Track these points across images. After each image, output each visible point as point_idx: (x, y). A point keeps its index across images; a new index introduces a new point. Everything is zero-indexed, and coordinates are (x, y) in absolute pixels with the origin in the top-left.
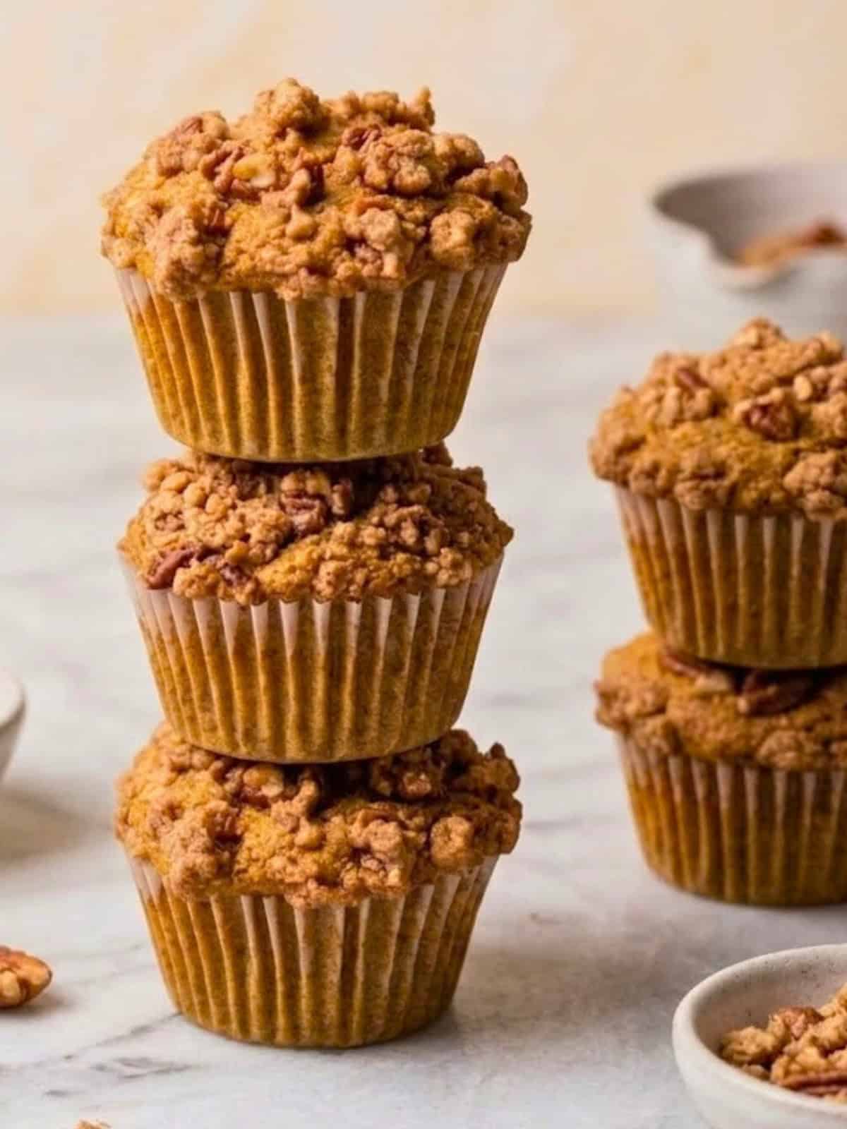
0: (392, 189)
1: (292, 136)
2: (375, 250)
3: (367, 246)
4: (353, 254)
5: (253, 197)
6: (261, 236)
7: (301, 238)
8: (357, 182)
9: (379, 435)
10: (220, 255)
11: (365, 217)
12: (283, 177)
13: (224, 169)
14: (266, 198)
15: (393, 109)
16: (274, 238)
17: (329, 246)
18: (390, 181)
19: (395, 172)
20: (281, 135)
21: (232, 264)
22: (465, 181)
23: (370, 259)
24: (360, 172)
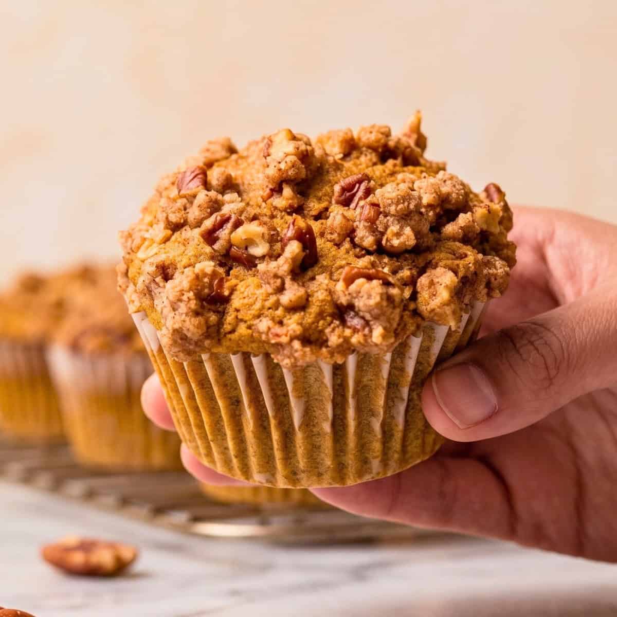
0: (380, 250)
1: (287, 191)
2: (363, 318)
3: (357, 314)
4: (343, 322)
5: (250, 263)
6: (258, 306)
7: (293, 309)
8: (347, 245)
9: (376, 464)
10: (220, 323)
11: (353, 287)
12: (278, 246)
13: (223, 234)
14: (261, 267)
15: (385, 146)
16: (269, 308)
17: (321, 315)
18: (378, 242)
19: (383, 234)
20: (277, 190)
21: (233, 331)
22: (450, 228)
23: (359, 327)
24: (350, 233)
